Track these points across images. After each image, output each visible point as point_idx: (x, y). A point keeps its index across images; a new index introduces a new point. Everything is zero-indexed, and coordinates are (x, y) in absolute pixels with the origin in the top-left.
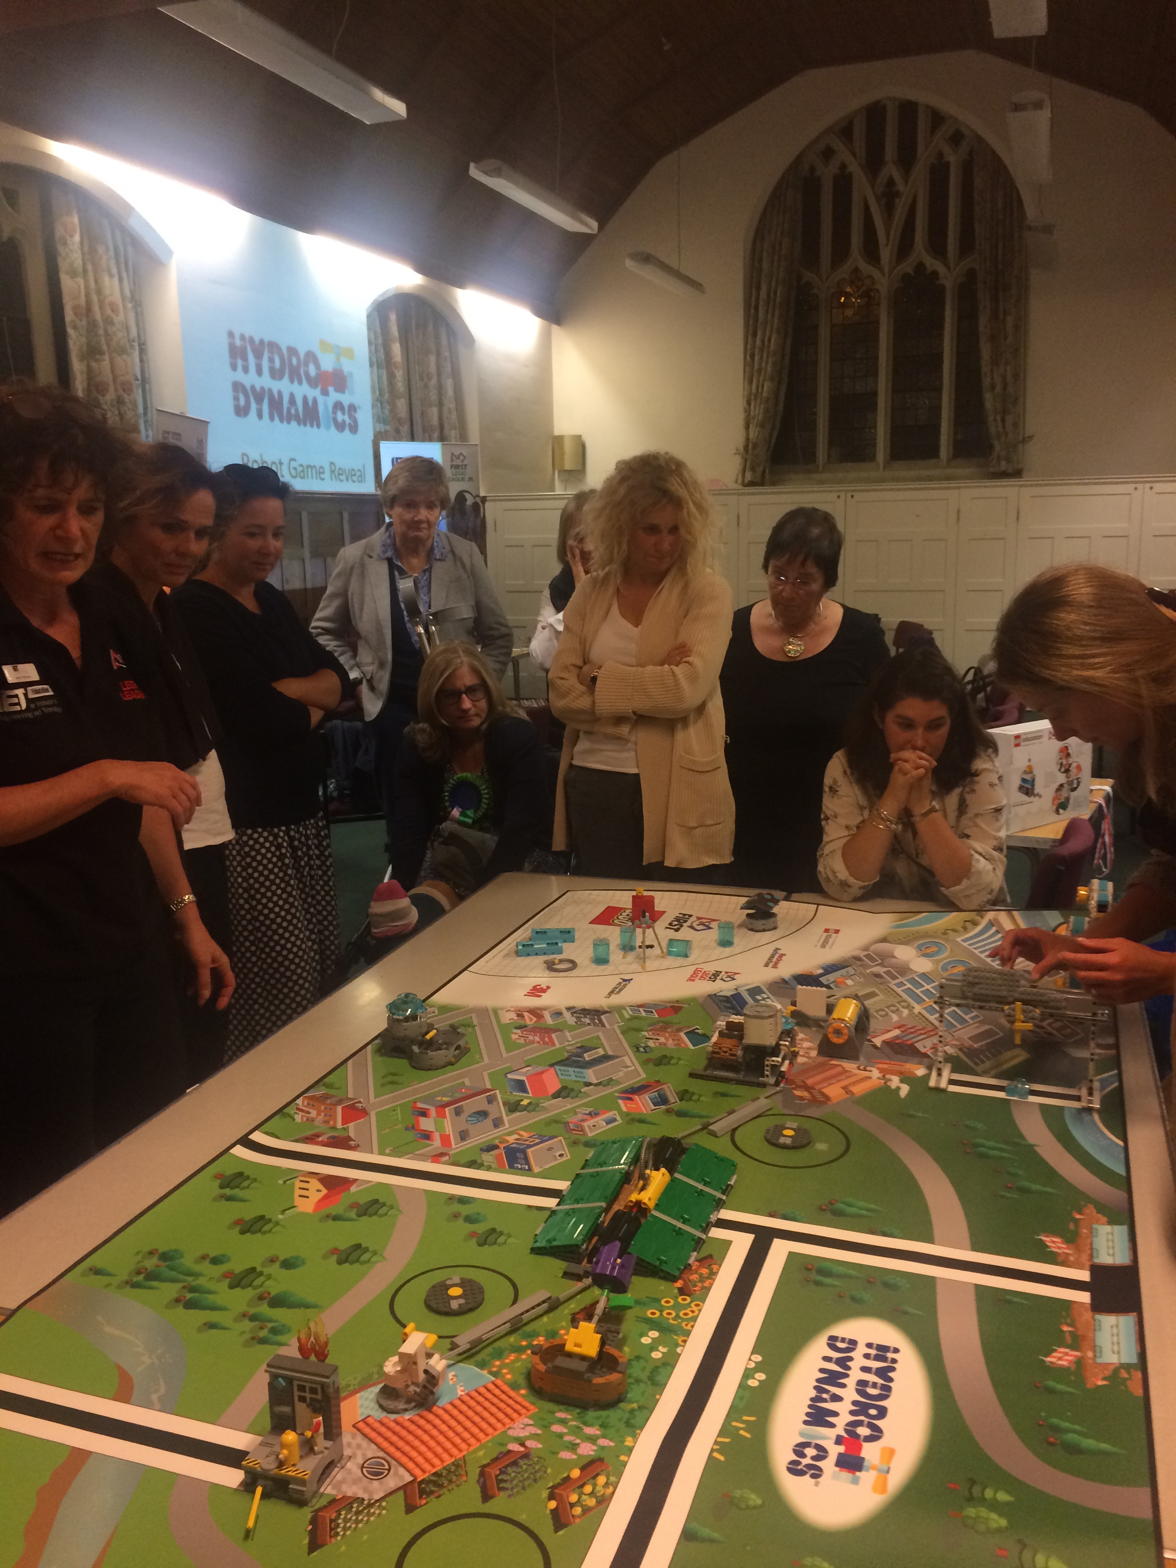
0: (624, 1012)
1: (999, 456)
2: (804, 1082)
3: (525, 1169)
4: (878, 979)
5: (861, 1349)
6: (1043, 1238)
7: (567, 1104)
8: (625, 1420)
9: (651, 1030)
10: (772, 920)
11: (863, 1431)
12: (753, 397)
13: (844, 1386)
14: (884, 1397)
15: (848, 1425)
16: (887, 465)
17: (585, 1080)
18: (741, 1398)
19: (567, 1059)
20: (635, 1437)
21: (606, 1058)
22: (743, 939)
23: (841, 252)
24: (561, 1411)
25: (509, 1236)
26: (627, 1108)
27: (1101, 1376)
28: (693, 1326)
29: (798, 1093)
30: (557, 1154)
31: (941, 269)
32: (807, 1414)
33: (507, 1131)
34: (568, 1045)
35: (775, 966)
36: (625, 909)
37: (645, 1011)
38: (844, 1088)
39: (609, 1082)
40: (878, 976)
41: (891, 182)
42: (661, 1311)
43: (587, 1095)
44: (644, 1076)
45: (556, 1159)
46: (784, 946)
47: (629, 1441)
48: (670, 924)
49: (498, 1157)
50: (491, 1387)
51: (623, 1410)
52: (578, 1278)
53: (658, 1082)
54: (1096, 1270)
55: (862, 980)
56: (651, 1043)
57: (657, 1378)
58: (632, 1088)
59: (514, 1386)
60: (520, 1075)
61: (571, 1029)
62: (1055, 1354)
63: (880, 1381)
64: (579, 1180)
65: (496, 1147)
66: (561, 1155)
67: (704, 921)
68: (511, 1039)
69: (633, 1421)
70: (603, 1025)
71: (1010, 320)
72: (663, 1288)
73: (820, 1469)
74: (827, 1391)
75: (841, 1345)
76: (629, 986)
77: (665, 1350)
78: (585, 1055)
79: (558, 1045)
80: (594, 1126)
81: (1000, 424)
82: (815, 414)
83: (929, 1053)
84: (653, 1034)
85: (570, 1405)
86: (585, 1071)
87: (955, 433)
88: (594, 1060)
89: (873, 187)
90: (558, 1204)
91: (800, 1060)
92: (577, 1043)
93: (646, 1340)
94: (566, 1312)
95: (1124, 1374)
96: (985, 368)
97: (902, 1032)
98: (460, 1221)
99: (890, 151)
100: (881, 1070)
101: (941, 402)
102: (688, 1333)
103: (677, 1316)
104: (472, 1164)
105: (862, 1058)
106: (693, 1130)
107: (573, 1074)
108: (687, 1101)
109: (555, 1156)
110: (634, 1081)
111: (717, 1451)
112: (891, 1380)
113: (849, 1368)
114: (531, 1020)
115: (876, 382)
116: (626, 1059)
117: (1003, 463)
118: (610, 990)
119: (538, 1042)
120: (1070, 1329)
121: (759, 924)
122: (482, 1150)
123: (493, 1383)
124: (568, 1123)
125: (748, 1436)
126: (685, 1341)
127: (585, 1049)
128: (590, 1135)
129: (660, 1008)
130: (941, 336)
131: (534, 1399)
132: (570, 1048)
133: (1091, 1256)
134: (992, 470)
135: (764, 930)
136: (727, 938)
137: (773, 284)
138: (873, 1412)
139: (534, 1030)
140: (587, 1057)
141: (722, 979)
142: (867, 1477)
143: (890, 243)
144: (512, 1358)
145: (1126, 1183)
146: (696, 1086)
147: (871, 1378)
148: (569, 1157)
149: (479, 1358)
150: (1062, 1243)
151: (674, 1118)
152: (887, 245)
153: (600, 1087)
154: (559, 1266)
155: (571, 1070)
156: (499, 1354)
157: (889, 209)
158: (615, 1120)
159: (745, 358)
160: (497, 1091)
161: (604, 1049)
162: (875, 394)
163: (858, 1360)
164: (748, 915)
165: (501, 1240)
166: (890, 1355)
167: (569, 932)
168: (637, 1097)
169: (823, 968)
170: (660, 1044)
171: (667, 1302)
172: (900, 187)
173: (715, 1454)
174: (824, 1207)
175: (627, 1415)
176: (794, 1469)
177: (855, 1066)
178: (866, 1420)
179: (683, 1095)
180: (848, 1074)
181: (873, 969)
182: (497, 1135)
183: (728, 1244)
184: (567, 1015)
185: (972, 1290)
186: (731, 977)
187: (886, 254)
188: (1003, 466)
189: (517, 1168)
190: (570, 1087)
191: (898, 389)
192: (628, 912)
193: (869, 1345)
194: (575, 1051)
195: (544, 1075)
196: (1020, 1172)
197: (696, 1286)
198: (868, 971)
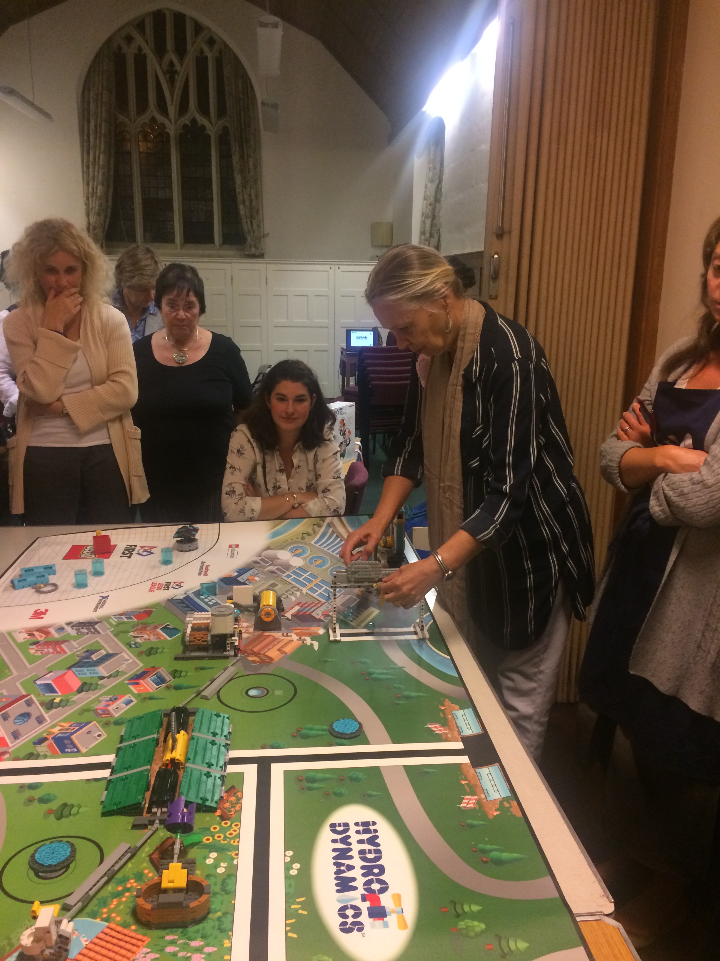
0: (111, 620)
1: (250, 245)
2: (252, 650)
3: (74, 752)
4: (273, 574)
5: (353, 829)
6: (430, 726)
7: (91, 696)
8: (217, 927)
9: (135, 631)
10: (195, 543)
11: (376, 887)
12: (90, 195)
13: (351, 857)
14: (379, 858)
15: (364, 885)
16: (182, 246)
17: (99, 675)
18: (290, 886)
19: (79, 662)
20: (230, 938)
21: (108, 656)
22: (179, 558)
23: (142, 106)
24: (168, 934)
25: (80, 806)
26: (138, 690)
27: (494, 809)
28: (238, 842)
29: (251, 658)
30: (96, 735)
31: (206, 123)
32: (337, 885)
33: (50, 725)
34: (77, 651)
35: (206, 574)
36: (86, 547)
37: (126, 618)
38: (279, 650)
39: (117, 674)
40: (273, 572)
41: (172, 64)
42: (213, 837)
43: (104, 686)
44: (141, 665)
45: (97, 739)
46: (208, 559)
47: (226, 943)
48: (123, 553)
49: (50, 746)
50: (108, 931)
51: (213, 920)
52: (144, 827)
53: (154, 667)
54: (465, 740)
55: (264, 576)
56: (138, 640)
57: (228, 888)
58: (136, 675)
59: (125, 925)
60: (48, 679)
61: (75, 639)
62: (464, 801)
63: (372, 848)
64: (121, 753)
65: (45, 739)
66: (99, 736)
67: (146, 548)
68: (29, 653)
69: (223, 927)
70: (99, 633)
71: (251, 161)
72: (208, 818)
73: (360, 923)
74: (343, 865)
75: (340, 829)
76: (108, 601)
77: (225, 865)
78: (93, 656)
79: (69, 653)
80: (117, 708)
81: (250, 226)
82: (133, 209)
83: (322, 618)
84: (138, 633)
85: (172, 928)
86: (96, 668)
87: (223, 229)
88: (100, 659)
89: (160, 65)
90: (111, 774)
91: (244, 636)
92: (83, 648)
93: (209, 861)
94: (143, 855)
95: (506, 805)
96: (238, 190)
97: (301, 607)
98: (36, 803)
99: (170, 44)
100: (297, 634)
101: (213, 208)
102: (237, 848)
103: (225, 837)
104: (30, 756)
105: (283, 628)
106: (190, 698)
107: (88, 673)
108: (178, 677)
109: (95, 737)
110: (136, 670)
111: (290, 931)
112: (378, 845)
113: (350, 844)
114: (41, 637)
115: (171, 192)
116: (124, 654)
117: (253, 249)
118: (95, 606)
119: (52, 653)
120: (466, 782)
121: (186, 546)
122: (35, 743)
123: (108, 927)
124: (96, 710)
125: (305, 913)
126: (237, 854)
127: (90, 652)
128: (116, 715)
129: (135, 614)
130: (210, 166)
131: (144, 931)
132: (79, 653)
133: (459, 733)
134: (247, 253)
135: (190, 550)
136: (168, 559)
137: (99, 121)
138: (376, 871)
139: (47, 644)
140: (94, 657)
141: (173, 588)
142: (391, 919)
143: (174, 103)
144: (115, 903)
145: (461, 681)
146: (180, 665)
147: (366, 847)
148: (106, 736)
149: (88, 910)
150: (441, 727)
151: (173, 691)
152: (172, 104)
153: (112, 678)
154: (126, 821)
155: (85, 669)
156: (104, 903)
157: (172, 81)
158: (131, 701)
159: (83, 169)
160: (32, 696)
161: (106, 650)
162: (171, 200)
163: (354, 838)
164: (178, 541)
165: (74, 811)
166: (372, 828)
167: (51, 568)
168: (141, 681)
169: (237, 571)
170: (145, 640)
171: (215, 828)
172: (178, 67)
173: (290, 934)
174: (295, 734)
175: (217, 924)
176: (346, 929)
177: (281, 634)
178: (374, 878)
179: (174, 674)
180: (278, 641)
181: (268, 568)
182: (43, 729)
183: (241, 775)
184: (68, 629)
185: (403, 770)
186: (179, 585)
187: (172, 110)
188: (253, 251)
189: (68, 752)
190: (88, 682)
191: (185, 198)
192: (89, 548)
193: (357, 824)
194: (83, 655)
195: (65, 677)
196: (401, 686)
197: (231, 811)
198: (266, 570)
